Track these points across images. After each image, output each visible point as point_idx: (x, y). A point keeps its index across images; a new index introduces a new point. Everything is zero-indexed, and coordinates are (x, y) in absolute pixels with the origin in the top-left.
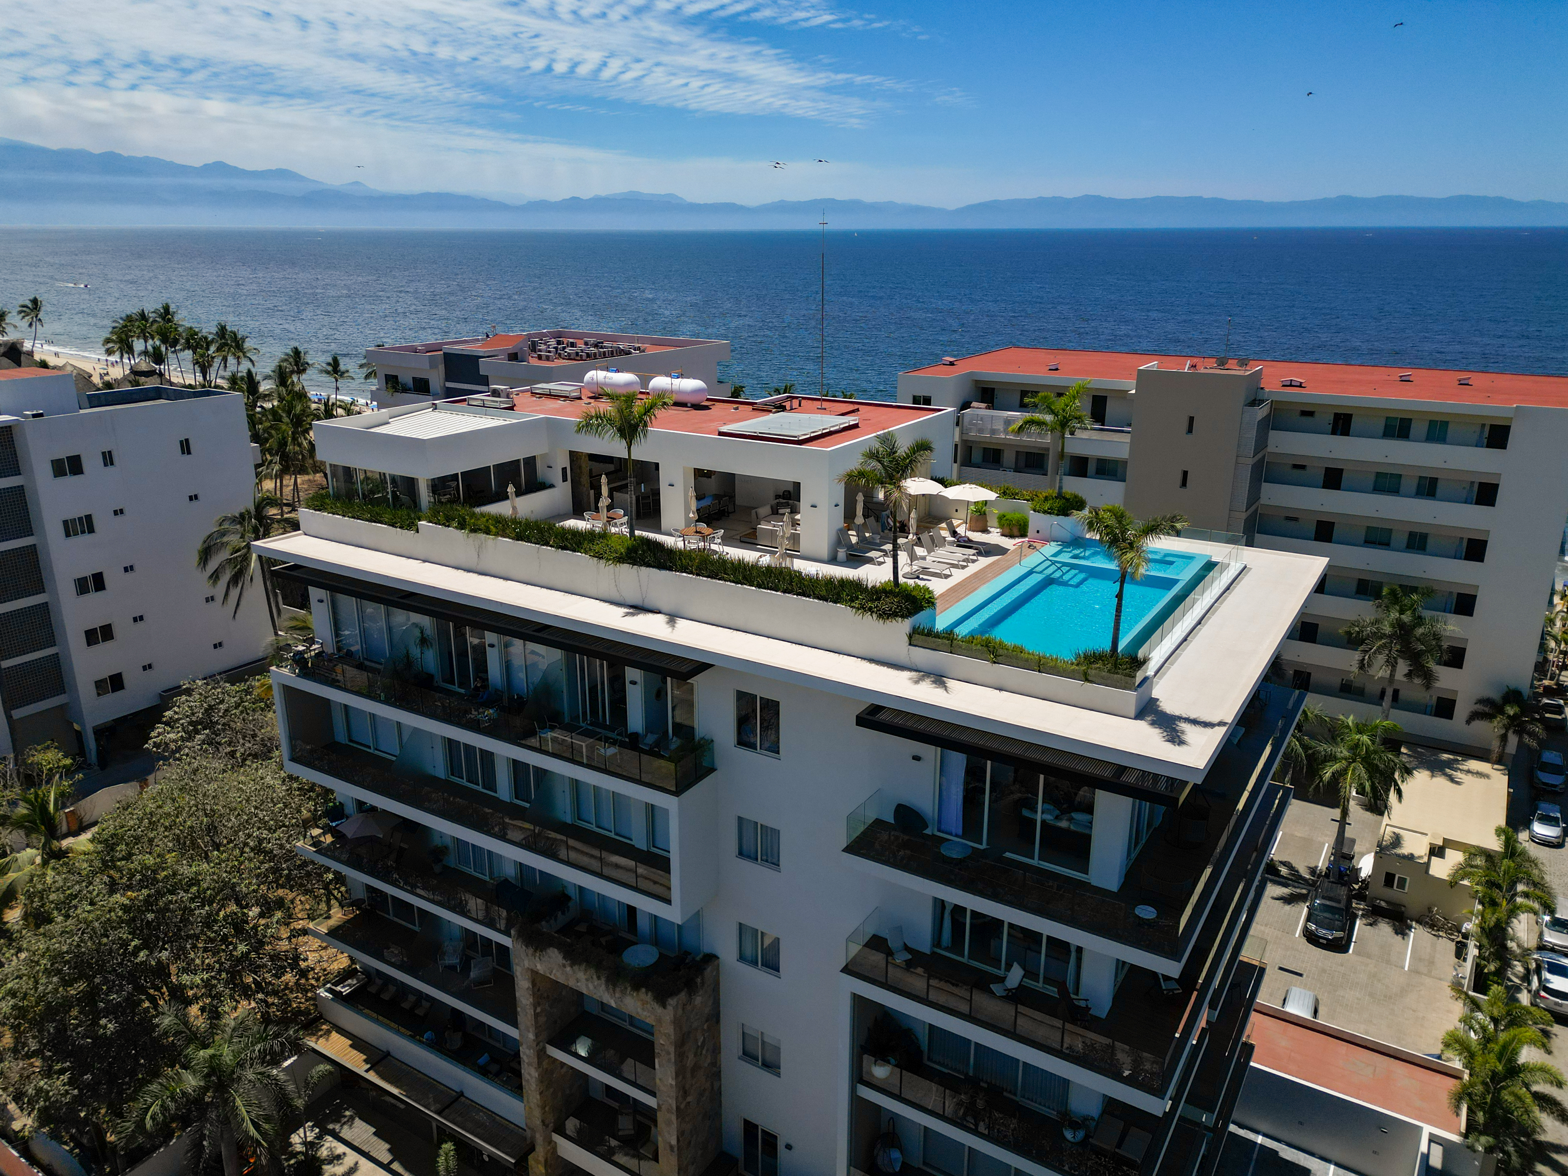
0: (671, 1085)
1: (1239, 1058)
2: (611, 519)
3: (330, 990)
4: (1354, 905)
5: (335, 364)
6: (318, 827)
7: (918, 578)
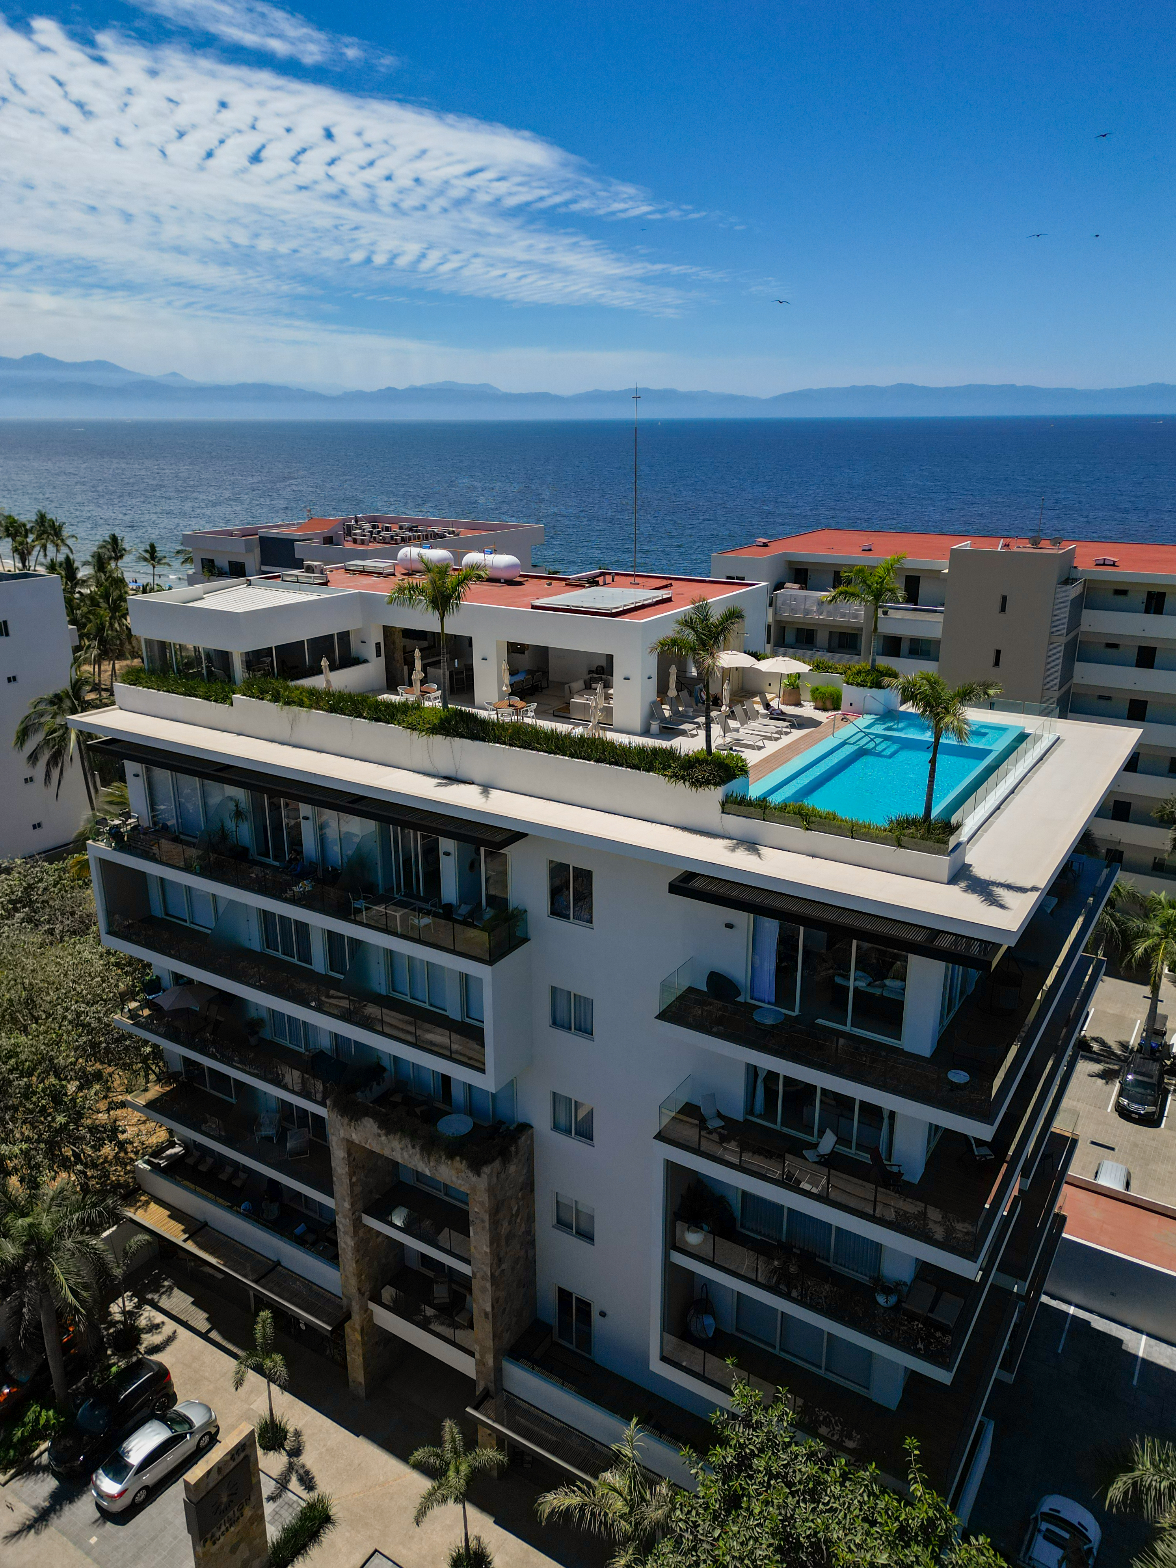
0: (485, 1252)
1: (1051, 1229)
2: (424, 693)
3: (148, 1162)
4: (1166, 1081)
5: (152, 550)
6: (136, 1001)
7: (731, 749)
